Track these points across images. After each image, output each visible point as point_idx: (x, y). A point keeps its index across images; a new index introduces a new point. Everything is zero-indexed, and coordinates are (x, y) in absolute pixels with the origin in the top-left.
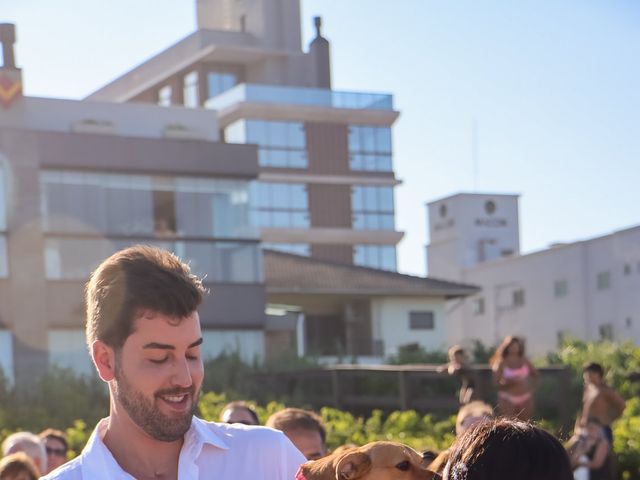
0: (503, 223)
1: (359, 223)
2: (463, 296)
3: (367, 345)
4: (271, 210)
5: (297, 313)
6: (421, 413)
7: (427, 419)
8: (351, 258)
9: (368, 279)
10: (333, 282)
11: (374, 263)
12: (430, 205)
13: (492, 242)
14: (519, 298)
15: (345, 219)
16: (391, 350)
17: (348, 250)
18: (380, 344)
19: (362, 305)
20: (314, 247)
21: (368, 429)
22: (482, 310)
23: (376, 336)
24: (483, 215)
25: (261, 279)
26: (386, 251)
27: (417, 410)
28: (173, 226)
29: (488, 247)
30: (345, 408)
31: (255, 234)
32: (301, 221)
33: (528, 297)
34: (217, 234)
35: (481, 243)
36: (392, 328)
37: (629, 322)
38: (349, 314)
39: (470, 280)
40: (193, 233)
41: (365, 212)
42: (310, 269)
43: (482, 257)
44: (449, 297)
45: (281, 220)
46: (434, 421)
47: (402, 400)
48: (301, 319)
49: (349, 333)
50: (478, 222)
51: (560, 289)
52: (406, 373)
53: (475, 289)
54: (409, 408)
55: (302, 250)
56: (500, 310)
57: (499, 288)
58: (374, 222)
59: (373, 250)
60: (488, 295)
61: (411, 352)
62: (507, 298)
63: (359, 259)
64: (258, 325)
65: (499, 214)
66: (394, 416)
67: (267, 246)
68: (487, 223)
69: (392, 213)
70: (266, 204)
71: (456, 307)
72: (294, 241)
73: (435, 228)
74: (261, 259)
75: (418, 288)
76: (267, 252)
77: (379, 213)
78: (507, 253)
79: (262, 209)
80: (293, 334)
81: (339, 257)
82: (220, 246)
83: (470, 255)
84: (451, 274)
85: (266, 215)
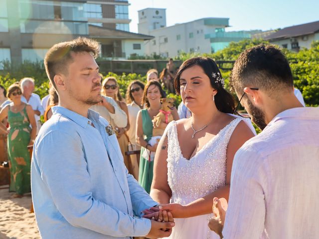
0: (161, 17)
1: (117, 17)
2: (149, 39)
3: (120, 54)
4: (90, 12)
6: (138, 74)
7: (139, 76)
8: (115, 27)
9: (120, 34)
10: (110, 35)
11: (122, 29)
12: (139, 11)
13: (158, 23)
14: (166, 40)
15: (113, 15)
16: (128, 55)
17: (114, 25)
18: (124, 53)
19: (119, 42)
20: (103, 24)
21: (122, 79)
22: (155, 44)
23: (123, 51)
24: (155, 15)
25: (88, 34)
26: (126, 25)
27: (136, 73)
28: (60, 17)
29: (157, 25)
30: (115, 73)
31: (86, 20)
32: (100, 16)
33: (169, 40)
34: (74, 19)
35: (154, 24)
36: (128, 49)
37: (199, 48)
38: (115, 45)
39: (151, 35)
40: (66, 19)
41: (119, 13)
42: (103, 31)
43: (155, 28)
44: (145, 40)
45: (93, 16)
46: (141, 77)
47: (132, 70)
49: (115, 51)
50: (154, 17)
51: (178, 37)
52: (133, 62)
53: (153, 37)
54: (134, 72)
55: (100, 25)
56: (160, 44)
57: (160, 37)
58: (122, 16)
59: (122, 25)
60: (157, 39)
61: (134, 56)
62: (162, 40)
63: (118, 28)
65: (160, 15)
66: (130, 75)
67: (89, 23)
68: (156, 17)
69: (127, 14)
70: (89, 11)
71: (148, 42)
72: (97, 22)
73: (140, 19)
74: (88, 27)
75: (137, 37)
76: (90, 25)
77: (124, 14)
78: (162, 26)
79: (88, 12)
81: (111, 27)
82: (75, 23)
83: (151, 27)
84: (146, 33)
85: (89, 13)
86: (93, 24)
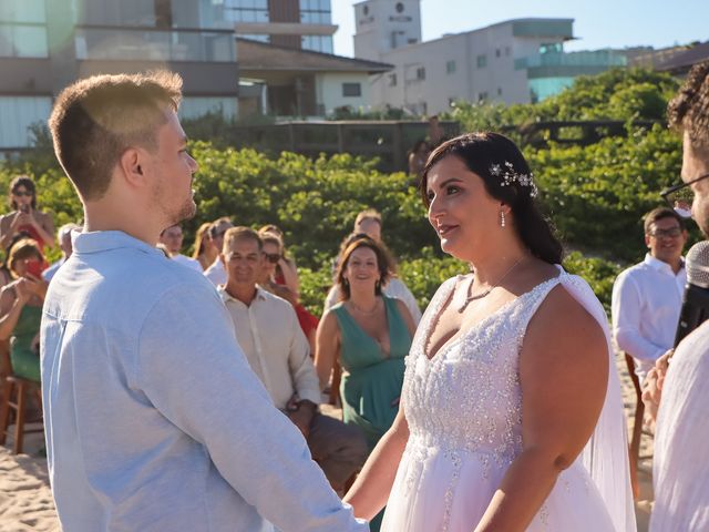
0: (409, 19)
1: (305, 19)
2: (382, 72)
3: (313, 108)
4: (240, 9)
5: (262, 84)
6: (353, 155)
7: (358, 159)
8: (300, 45)
9: (312, 60)
10: (286, 61)
11: (316, 48)
12: (356, 6)
13: (401, 33)
14: (421, 74)
15: (295, 16)
16: (330, 111)
17: (297, 39)
18: (322, 107)
19: (309, 79)
20: (272, 37)
21: (317, 167)
22: (394, 82)
23: (319, 101)
24: (395, 13)
25: (235, 59)
26: (325, 40)
27: (351, 153)
28: (170, 23)
29: (399, 37)
30: (299, 152)
31: (231, 27)
32: (262, 18)
33: (428, 74)
34: (202, 26)
35: (394, 34)
36: (330, 94)
37: (500, 91)
38: (299, 85)
39: (386, 60)
40: (185, 26)
41: (309, 11)
42: (270, 52)
43: (394, 45)
44: (371, 73)
45: (248, 17)
46: (364, 161)
47: (340, 146)
48: (265, 88)
49: (299, 100)
50: (391, 19)
51: (450, 67)
52: (342, 125)
53: (391, 66)
54: (345, 151)
55: (263, 38)
56: (408, 83)
57: (407, 66)
58: (315, 18)
59: (315, 39)
60: (399, 71)
61: (343, 112)
62: (413, 74)
63: (305, 45)
64: (234, 93)
65: (405, 13)
66: (335, 157)
67: (239, 36)
68: (398, 19)
69: (329, 12)
70: (237, 6)
71: (375, 80)
72: (257, 33)
73: (360, 23)
74: (235, 44)
75: (350, 66)
76: (239, 40)
77: (320, 12)
78: (412, 41)
79: (235, 9)
80: (259, 99)
81: (291, 43)
82: (204, 34)
83: (386, 43)
84: (374, 58)
85: (237, 12)
86: (246, 37)
